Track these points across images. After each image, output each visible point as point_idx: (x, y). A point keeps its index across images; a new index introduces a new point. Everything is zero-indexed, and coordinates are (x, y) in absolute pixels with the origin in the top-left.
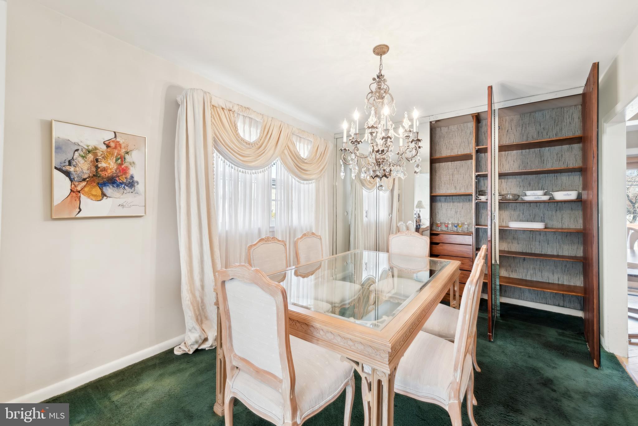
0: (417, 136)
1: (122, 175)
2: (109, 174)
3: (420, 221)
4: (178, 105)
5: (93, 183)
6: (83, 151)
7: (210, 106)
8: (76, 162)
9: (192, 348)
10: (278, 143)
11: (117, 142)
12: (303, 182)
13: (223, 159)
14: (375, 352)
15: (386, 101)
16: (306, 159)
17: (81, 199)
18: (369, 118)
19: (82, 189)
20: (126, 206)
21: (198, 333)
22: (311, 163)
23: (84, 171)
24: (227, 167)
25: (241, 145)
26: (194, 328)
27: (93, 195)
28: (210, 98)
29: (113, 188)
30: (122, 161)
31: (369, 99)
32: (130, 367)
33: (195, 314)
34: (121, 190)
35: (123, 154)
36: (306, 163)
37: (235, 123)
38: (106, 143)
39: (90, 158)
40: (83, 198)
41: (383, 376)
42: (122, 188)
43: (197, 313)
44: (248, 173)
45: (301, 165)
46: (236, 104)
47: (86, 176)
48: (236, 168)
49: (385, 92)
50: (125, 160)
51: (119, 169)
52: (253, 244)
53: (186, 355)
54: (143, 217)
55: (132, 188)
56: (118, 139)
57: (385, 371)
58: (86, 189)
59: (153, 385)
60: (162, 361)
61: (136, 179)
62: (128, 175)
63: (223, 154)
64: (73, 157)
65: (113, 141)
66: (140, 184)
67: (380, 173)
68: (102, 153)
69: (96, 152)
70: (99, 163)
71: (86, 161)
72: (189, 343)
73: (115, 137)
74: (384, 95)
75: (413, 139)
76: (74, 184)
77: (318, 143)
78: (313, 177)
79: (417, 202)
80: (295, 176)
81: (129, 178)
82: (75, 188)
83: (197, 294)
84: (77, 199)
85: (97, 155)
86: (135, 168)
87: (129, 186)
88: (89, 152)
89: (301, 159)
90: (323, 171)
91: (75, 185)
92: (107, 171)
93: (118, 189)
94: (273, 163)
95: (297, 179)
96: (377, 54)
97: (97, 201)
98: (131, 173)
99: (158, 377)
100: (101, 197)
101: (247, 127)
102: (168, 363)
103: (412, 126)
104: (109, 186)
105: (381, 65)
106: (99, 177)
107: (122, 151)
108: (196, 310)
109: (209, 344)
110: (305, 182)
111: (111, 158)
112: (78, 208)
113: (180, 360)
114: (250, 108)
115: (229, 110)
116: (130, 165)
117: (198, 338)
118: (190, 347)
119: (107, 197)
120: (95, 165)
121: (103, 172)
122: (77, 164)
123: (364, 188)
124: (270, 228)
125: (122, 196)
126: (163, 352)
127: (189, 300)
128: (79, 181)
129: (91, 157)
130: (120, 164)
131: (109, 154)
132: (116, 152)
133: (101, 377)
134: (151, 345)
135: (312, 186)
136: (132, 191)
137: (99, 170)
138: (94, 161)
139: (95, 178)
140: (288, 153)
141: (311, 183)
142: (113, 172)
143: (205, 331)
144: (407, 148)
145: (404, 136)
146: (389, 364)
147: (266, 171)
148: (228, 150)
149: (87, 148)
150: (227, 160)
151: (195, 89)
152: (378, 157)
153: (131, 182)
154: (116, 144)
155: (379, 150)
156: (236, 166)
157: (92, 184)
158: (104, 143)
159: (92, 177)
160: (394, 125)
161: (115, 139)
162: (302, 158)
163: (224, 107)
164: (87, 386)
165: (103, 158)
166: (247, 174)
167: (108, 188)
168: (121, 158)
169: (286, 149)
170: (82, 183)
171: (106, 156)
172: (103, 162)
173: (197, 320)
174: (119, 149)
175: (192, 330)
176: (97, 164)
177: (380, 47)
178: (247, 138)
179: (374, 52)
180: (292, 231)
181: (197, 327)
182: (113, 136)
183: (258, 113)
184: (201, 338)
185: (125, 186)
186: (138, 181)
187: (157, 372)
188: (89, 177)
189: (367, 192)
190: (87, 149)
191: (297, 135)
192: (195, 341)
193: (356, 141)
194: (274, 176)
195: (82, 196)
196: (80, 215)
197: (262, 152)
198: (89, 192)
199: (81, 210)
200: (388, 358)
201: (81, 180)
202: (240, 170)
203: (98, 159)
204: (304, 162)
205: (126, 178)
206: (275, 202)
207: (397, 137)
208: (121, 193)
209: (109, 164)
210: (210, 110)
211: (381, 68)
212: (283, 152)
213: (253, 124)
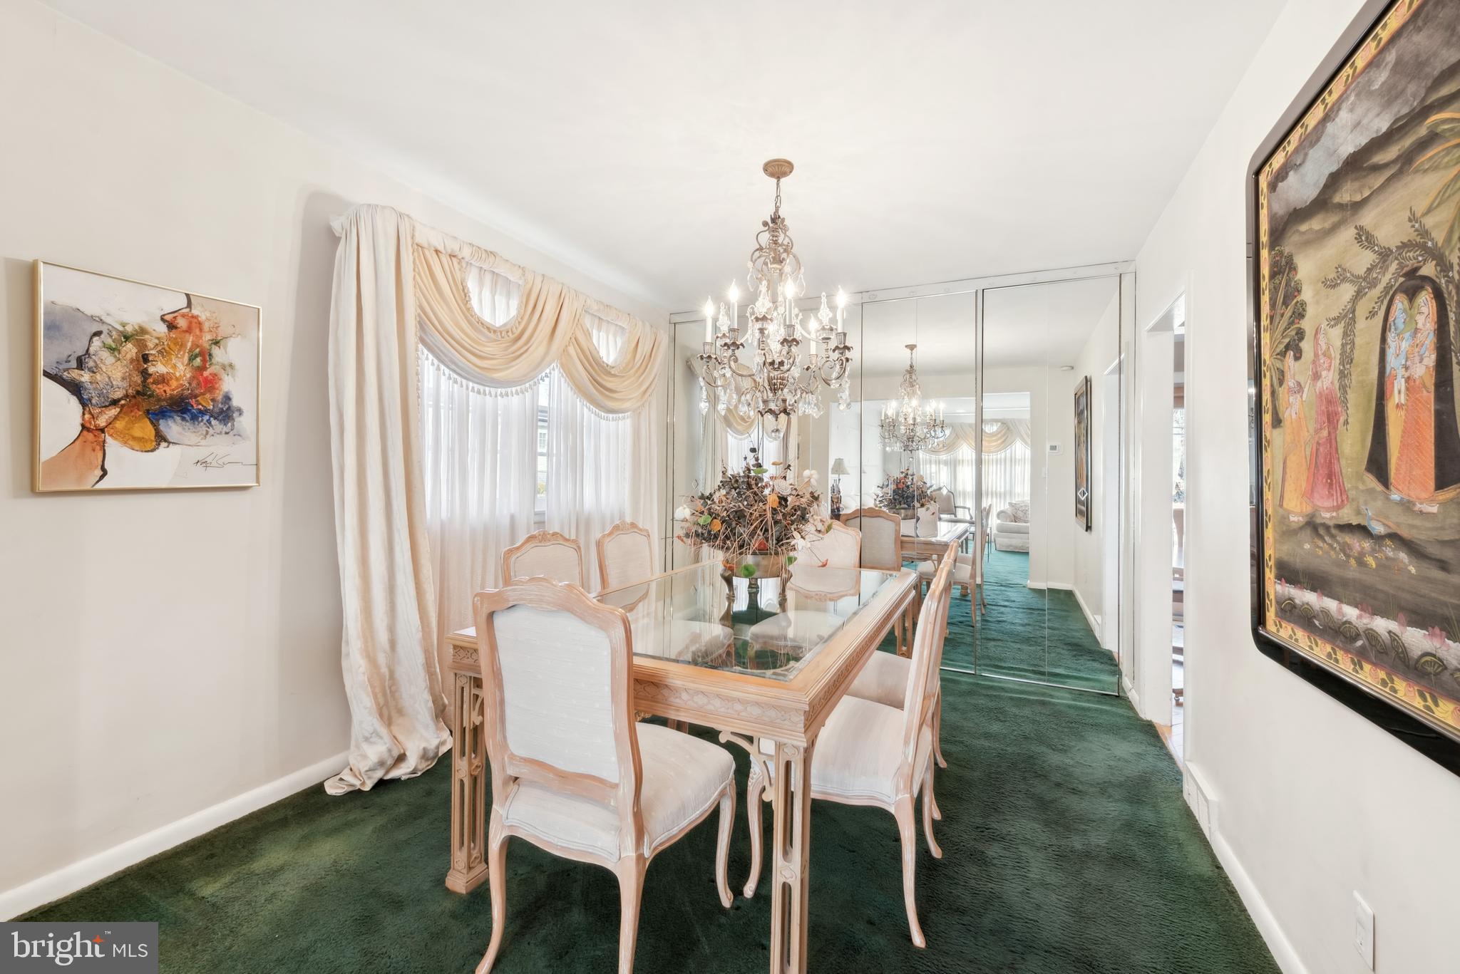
0: (845, 340)
1: (203, 394)
2: (173, 390)
3: (839, 499)
4: (334, 240)
5: (136, 411)
6: (111, 336)
7: (412, 246)
8: (95, 362)
9: (369, 778)
10: (556, 333)
11: (193, 317)
12: (606, 415)
13: (436, 362)
14: (782, 716)
15: (787, 268)
16: (613, 367)
17: (106, 448)
18: (758, 300)
19: (110, 424)
20: (214, 464)
21: (386, 744)
22: (623, 377)
23: (114, 383)
24: (443, 379)
25: (475, 333)
26: (375, 732)
27: (134, 438)
28: (412, 228)
29: (184, 423)
30: (204, 361)
31: (756, 260)
32: (223, 830)
33: (378, 704)
34: (202, 428)
35: (206, 345)
36: (614, 376)
37: (464, 284)
38: (168, 318)
39: (130, 353)
40: (112, 445)
41: (794, 754)
42: (205, 424)
43: (381, 701)
44: (490, 393)
45: (602, 379)
46: (467, 243)
47: (118, 393)
48: (464, 382)
49: (785, 251)
50: (210, 359)
51: (198, 379)
52: (514, 546)
53: (355, 794)
54: (250, 490)
55: (228, 423)
56: (195, 312)
57: (795, 743)
58: (119, 425)
59: (293, 858)
60: (300, 811)
61: (235, 402)
62: (219, 394)
63: (437, 350)
64: (88, 349)
65: (183, 316)
66: (245, 414)
67: (777, 406)
68: (157, 341)
69: (143, 340)
70: (149, 364)
71: (119, 359)
72: (363, 766)
73: (189, 305)
74: (784, 255)
75: (836, 345)
76: (90, 413)
77: (639, 334)
78: (627, 405)
79: (834, 460)
80: (590, 403)
81: (220, 400)
82: (93, 423)
83: (382, 659)
84: (98, 448)
85: (146, 346)
86: (233, 377)
87: (220, 418)
88: (127, 338)
89: (603, 367)
90: (648, 393)
91: (93, 415)
92: (168, 384)
93: (194, 424)
94: (543, 374)
95: (594, 409)
96: (772, 175)
97: (146, 451)
98: (226, 390)
99: (300, 841)
100: (154, 443)
101: (487, 293)
102: (318, 813)
103: (833, 320)
104: (173, 418)
105: (779, 198)
106: (150, 396)
107: (203, 338)
108: (379, 695)
109: (409, 768)
110: (611, 416)
111: (178, 353)
112: (100, 467)
113: (344, 804)
114: (496, 253)
115: (450, 255)
116: (223, 371)
117: (386, 755)
118: (365, 777)
119: (169, 443)
120: (142, 368)
121: (159, 386)
122: (97, 366)
123: (729, 430)
124: (536, 514)
125: (203, 443)
126: (298, 794)
127: (364, 673)
128: (103, 405)
129: (130, 350)
130: (198, 367)
131: (175, 344)
132: (191, 340)
133: (156, 856)
134: (268, 778)
135: (624, 425)
136: (227, 431)
137: (151, 380)
138: (138, 361)
139: (139, 399)
140: (577, 354)
141: (624, 418)
142: (182, 385)
143: (398, 738)
144: (825, 359)
145: (820, 338)
146: (805, 732)
147: (529, 390)
148: (449, 344)
149: (121, 328)
150: (445, 365)
151: (377, 206)
152: (772, 375)
153: (224, 409)
154: (191, 323)
155: (774, 361)
156: (465, 378)
157: (133, 414)
158: (162, 319)
159: (134, 397)
160: (800, 314)
161: (188, 310)
162: (605, 365)
163: (441, 248)
164: (124, 876)
165: (160, 352)
166: (488, 396)
167: (170, 422)
168: (202, 354)
169: (571, 344)
170: (110, 410)
171: (168, 349)
172: (159, 363)
173: (381, 715)
174: (198, 332)
175: (371, 737)
176: (146, 366)
177: (777, 163)
178: (487, 318)
179: (765, 170)
180: (583, 522)
181: (383, 731)
182: (184, 303)
183: (515, 265)
184: (391, 755)
185: (212, 419)
186: (242, 407)
187: (296, 833)
188: (126, 396)
189: (735, 438)
190: (121, 332)
191: (595, 314)
192: (379, 762)
193: (734, 344)
194: (543, 401)
195: (109, 440)
196: (103, 485)
197: (522, 351)
198: (127, 432)
199: (107, 474)
200: (803, 722)
201: (107, 404)
202: (473, 388)
203: (147, 355)
204: (609, 374)
205: (213, 400)
206: (546, 457)
207: (807, 338)
208: (202, 434)
209: (175, 367)
210: (411, 254)
211: (778, 204)
212: (565, 351)
213: (499, 287)
